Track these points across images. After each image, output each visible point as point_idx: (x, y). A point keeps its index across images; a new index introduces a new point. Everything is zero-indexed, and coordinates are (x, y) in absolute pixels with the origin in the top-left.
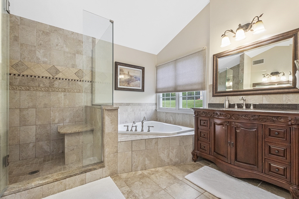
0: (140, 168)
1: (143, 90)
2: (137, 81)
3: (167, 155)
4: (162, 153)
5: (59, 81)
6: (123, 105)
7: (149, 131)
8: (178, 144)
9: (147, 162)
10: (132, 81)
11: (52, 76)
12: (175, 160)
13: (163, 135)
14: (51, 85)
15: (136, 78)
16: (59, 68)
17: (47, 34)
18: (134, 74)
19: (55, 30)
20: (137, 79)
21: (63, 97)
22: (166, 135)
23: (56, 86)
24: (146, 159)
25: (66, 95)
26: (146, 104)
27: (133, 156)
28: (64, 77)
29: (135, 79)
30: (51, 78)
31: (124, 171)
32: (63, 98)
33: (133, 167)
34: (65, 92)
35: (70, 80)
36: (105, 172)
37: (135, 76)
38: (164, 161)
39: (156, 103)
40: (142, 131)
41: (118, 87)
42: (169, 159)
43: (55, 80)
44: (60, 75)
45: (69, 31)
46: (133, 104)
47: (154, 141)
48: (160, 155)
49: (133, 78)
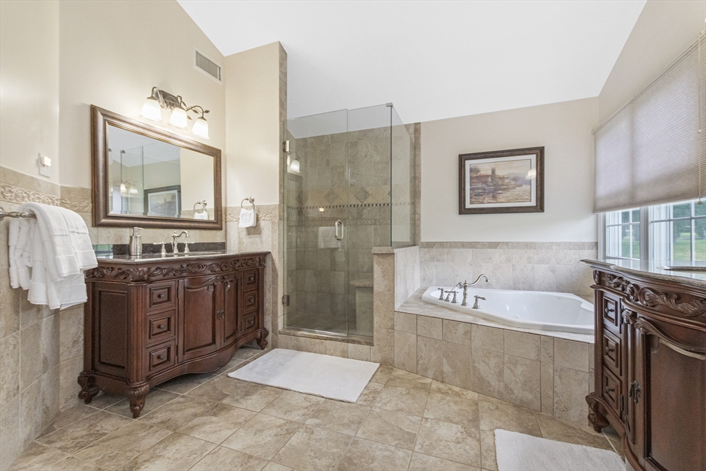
0: (432, 373)
1: (540, 207)
2: (521, 186)
3: (496, 370)
4: (483, 361)
5: (369, 208)
6: (479, 246)
7: (476, 307)
8: (533, 356)
9: (446, 368)
10: (504, 189)
11: (360, 203)
12: (519, 393)
13: (498, 323)
14: (360, 215)
15: (515, 179)
16: (368, 189)
17: (355, 145)
18: (511, 171)
19: (364, 134)
20: (518, 183)
21: (373, 232)
22: (504, 324)
23: (364, 216)
24: (445, 360)
25: (376, 229)
26: (552, 244)
27: (419, 344)
28: (374, 202)
29: (513, 183)
30: (360, 206)
31: (403, 366)
32: (373, 234)
33: (419, 367)
34: (375, 224)
35: (382, 205)
36: (374, 354)
37: (512, 176)
38: (489, 382)
39: (597, 243)
40: (464, 304)
41: (466, 207)
42: (502, 384)
43: (363, 209)
44: (369, 200)
45: (379, 129)
46: (509, 244)
47: (461, 329)
48: (477, 365)
49: (507, 181)
